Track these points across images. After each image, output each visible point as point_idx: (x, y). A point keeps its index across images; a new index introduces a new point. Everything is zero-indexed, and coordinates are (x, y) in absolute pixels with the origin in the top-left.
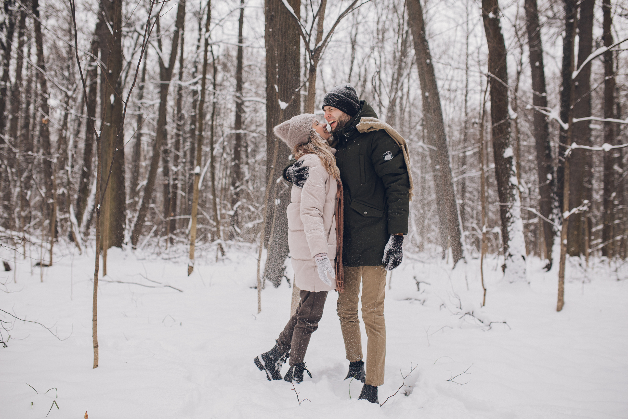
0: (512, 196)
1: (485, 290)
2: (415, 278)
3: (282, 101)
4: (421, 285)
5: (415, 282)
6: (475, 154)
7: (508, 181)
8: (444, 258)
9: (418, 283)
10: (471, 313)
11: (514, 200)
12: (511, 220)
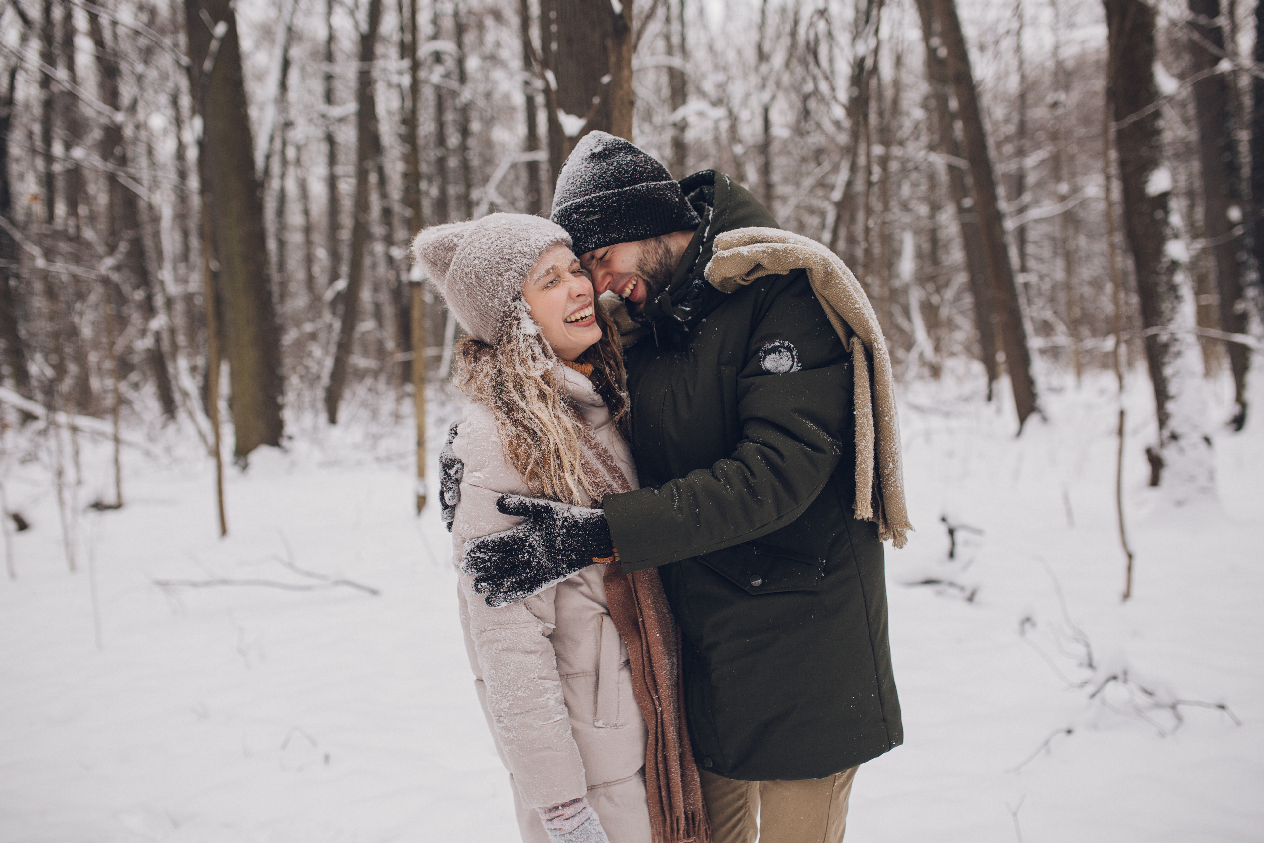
0: (1173, 289)
1: (1130, 556)
2: (943, 519)
3: (568, 112)
4: (960, 536)
5: (942, 529)
6: (1043, 162)
7: (1158, 251)
8: (990, 398)
9: (951, 532)
10: (1120, 675)
11: (1178, 298)
12: (1174, 349)
